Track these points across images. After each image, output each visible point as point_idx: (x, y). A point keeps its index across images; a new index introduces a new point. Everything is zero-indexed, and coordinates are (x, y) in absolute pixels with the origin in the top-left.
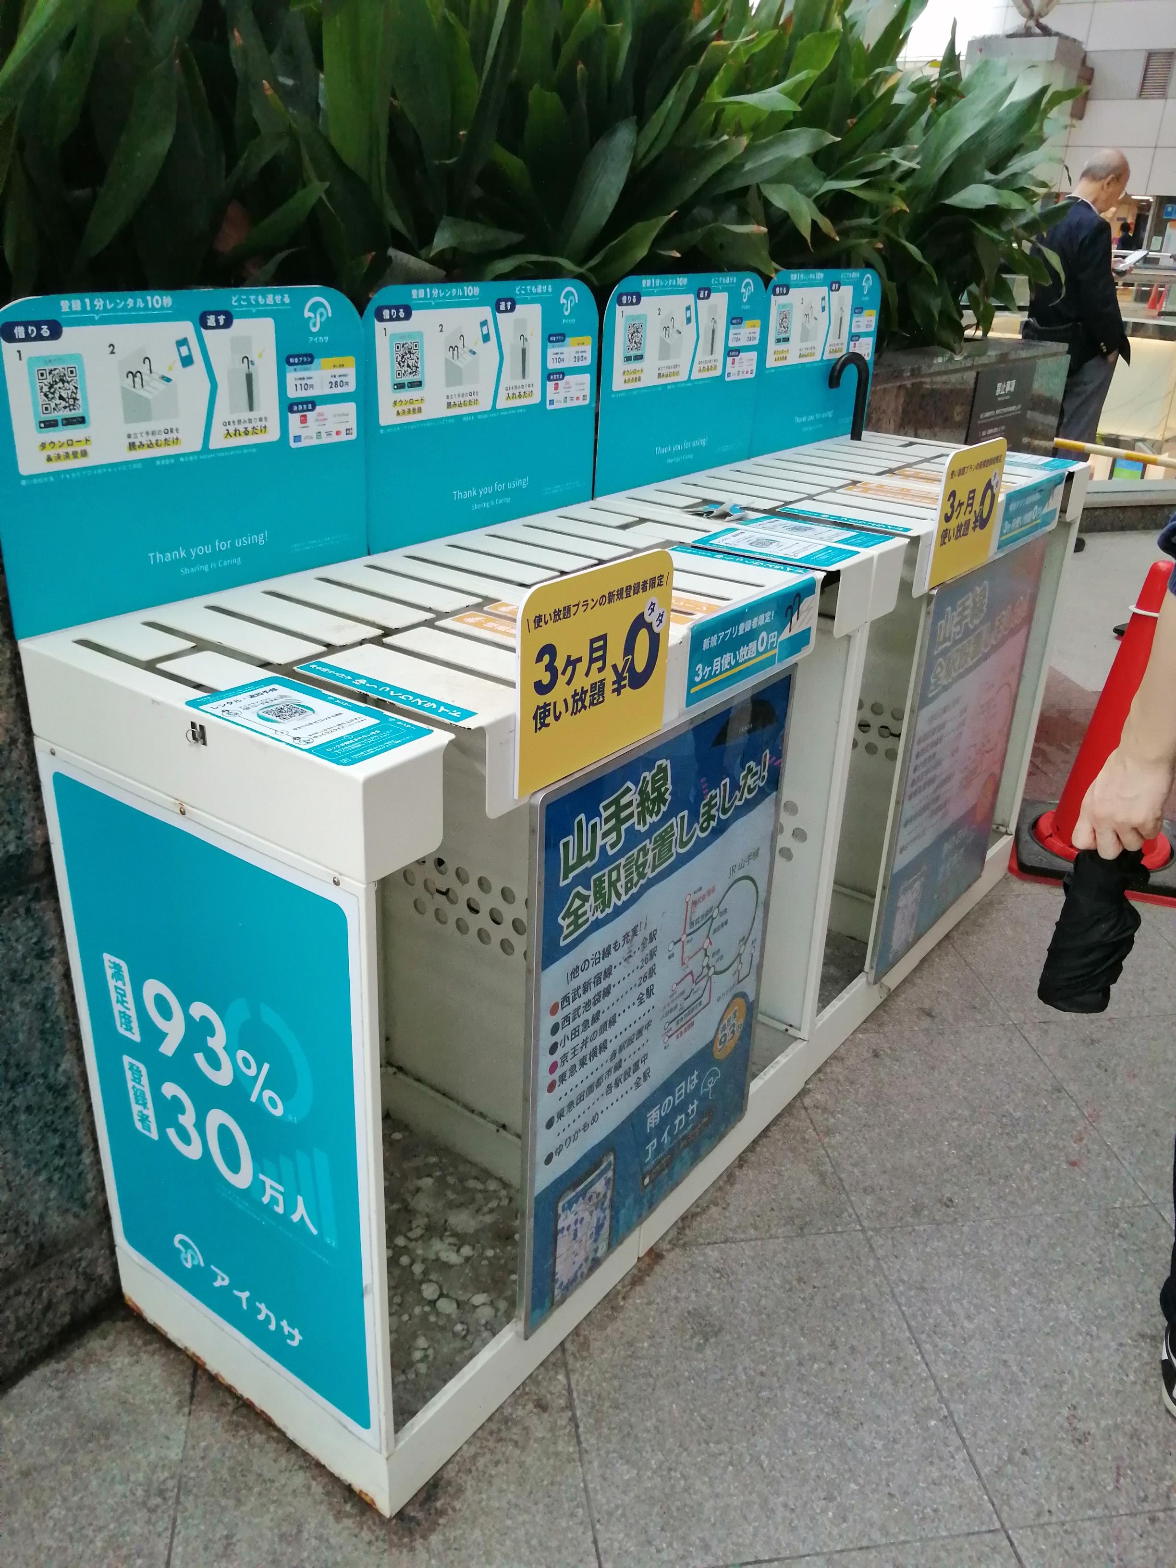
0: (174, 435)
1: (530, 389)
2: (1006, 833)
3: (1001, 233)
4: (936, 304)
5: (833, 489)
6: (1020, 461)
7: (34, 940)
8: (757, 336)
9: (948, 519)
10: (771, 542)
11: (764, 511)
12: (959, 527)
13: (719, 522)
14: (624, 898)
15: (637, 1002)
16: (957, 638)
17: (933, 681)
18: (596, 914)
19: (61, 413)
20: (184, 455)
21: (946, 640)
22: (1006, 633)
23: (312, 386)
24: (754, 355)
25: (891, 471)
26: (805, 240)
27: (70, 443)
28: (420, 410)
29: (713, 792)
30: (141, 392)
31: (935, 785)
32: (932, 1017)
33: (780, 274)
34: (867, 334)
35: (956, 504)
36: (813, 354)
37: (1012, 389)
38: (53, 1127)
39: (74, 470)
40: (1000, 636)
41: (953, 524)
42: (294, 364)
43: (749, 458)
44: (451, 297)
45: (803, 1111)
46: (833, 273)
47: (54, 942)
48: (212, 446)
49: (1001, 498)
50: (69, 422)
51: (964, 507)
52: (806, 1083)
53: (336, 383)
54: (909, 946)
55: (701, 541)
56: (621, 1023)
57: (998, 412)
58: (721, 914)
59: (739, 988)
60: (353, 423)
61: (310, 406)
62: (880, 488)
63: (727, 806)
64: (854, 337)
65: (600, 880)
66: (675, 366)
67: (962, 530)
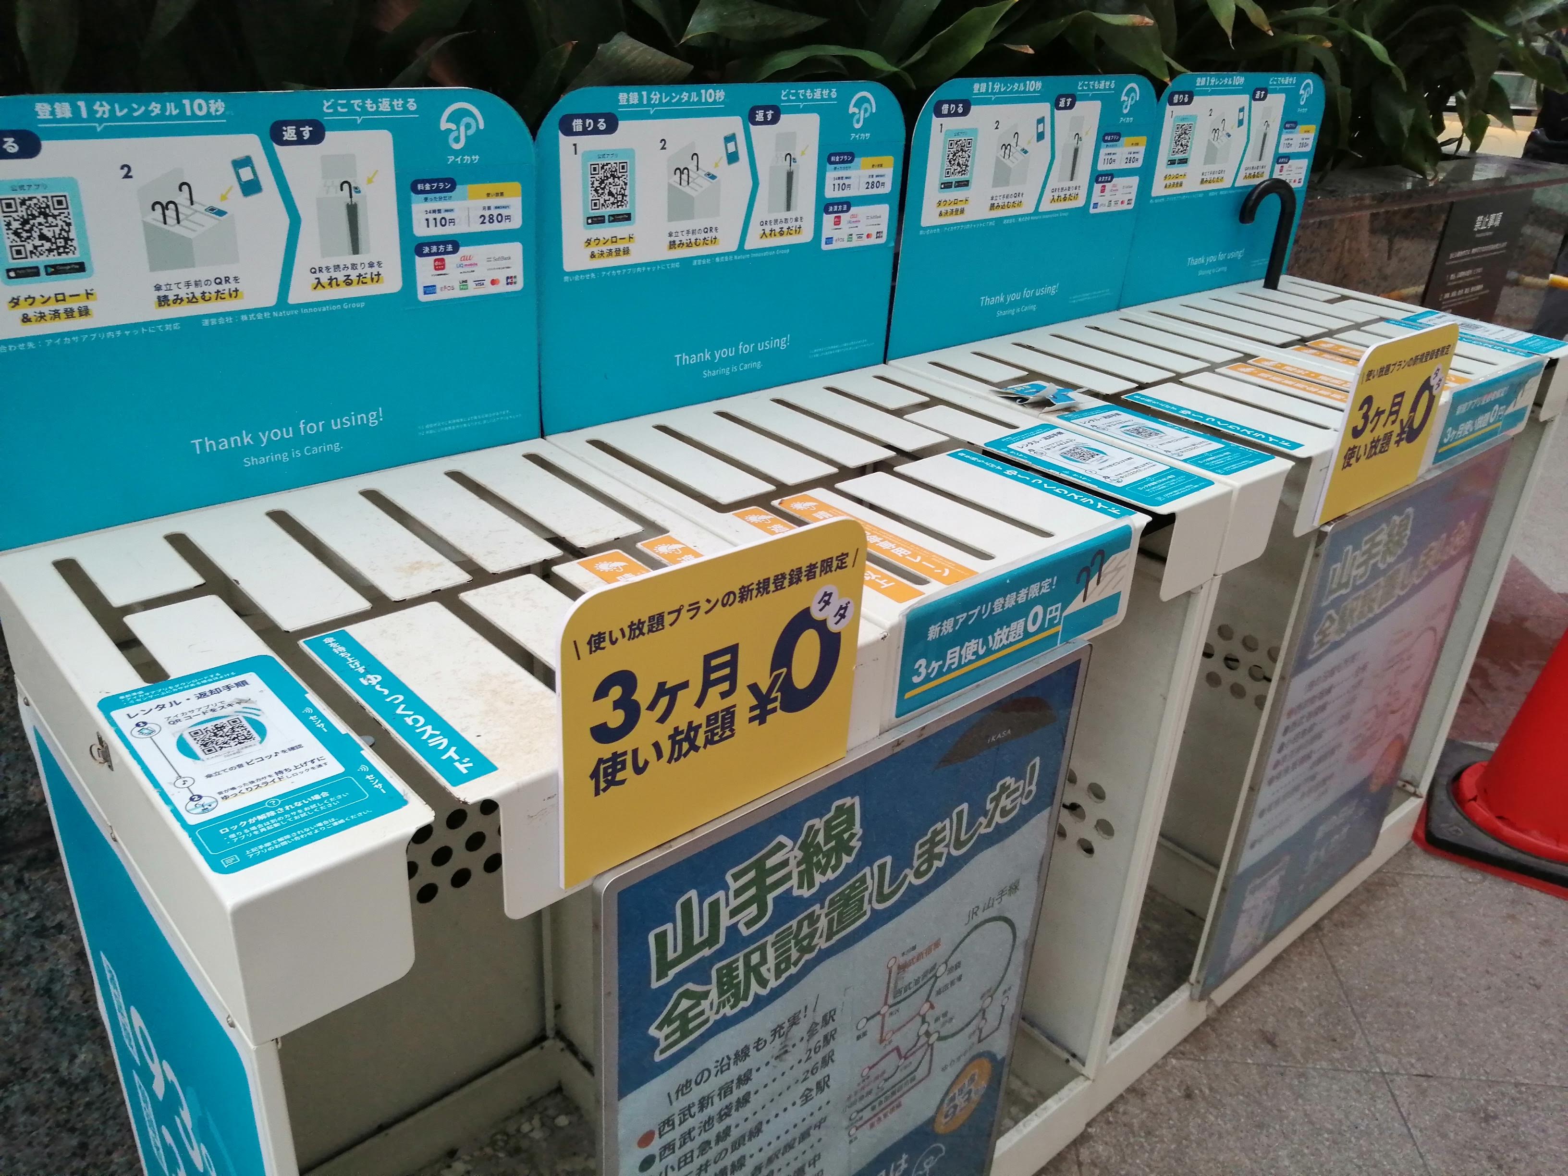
0: (233, 286)
1: (798, 224)
2: (1415, 794)
3: (1503, 27)
4: (1406, 117)
5: (1212, 368)
6: (1486, 335)
7: (32, 915)
8: (1141, 156)
9: (1356, 433)
10: (1095, 453)
11: (1106, 397)
12: (1374, 443)
13: (1035, 412)
14: (773, 984)
15: (799, 1102)
16: (1358, 583)
17: (1316, 639)
18: (722, 1012)
19: (43, 258)
20: (248, 312)
21: (1341, 586)
22: (1434, 568)
23: (452, 221)
24: (1134, 181)
25: (1303, 341)
26: (1226, 35)
27: (60, 298)
28: (626, 251)
29: (939, 826)
30: (177, 229)
31: (1310, 762)
32: (1274, 1046)
33: (1179, 78)
34: (1299, 156)
35: (1372, 414)
36: (1219, 180)
37: (1497, 223)
38: (69, 1125)
39: (69, 334)
40: (1426, 573)
41: (1366, 438)
42: (423, 192)
43: (1118, 308)
44: (679, 103)
45: (1075, 1168)
46: (1259, 78)
47: (61, 917)
48: (293, 299)
49: (1444, 398)
50: (56, 270)
51: (1383, 417)
52: (1089, 1125)
53: (491, 217)
54: (1255, 950)
55: (998, 443)
56: (768, 1133)
57: (1474, 251)
58: (950, 970)
59: (983, 1047)
60: (517, 270)
61: (450, 248)
62: (1278, 371)
63: (963, 837)
64: (1281, 159)
65: (731, 969)
66: (1017, 195)
67: (1378, 447)
